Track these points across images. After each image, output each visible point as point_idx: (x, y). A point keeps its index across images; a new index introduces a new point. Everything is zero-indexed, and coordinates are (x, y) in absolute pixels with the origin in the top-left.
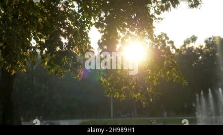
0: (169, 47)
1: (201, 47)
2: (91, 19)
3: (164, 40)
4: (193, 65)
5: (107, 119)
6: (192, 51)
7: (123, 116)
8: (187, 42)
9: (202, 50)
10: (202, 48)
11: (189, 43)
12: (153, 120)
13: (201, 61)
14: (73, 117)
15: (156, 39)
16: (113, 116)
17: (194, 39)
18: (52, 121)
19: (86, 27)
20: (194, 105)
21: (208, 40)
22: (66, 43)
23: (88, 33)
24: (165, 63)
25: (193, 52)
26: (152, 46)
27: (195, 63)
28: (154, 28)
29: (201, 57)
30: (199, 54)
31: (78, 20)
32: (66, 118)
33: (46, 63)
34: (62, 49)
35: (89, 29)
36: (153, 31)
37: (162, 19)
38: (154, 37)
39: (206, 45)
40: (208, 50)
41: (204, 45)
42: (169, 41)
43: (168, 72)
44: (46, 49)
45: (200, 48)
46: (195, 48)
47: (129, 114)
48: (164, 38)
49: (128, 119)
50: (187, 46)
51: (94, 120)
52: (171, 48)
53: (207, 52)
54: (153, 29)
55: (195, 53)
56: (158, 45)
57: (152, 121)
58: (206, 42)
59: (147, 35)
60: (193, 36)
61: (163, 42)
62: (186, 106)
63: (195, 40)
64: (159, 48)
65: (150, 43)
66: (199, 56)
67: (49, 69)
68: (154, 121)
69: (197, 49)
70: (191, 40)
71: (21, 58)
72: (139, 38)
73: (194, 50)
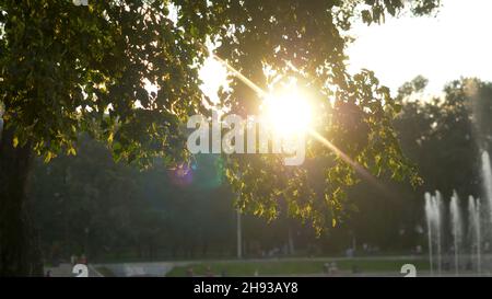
0: (379, 101)
1: (437, 101)
2: (204, 41)
3: (369, 86)
4: (419, 141)
5: (229, 262)
6: (416, 110)
7: (263, 254)
8: (406, 90)
9: (438, 109)
10: (439, 105)
11: (410, 93)
12: (330, 263)
13: (435, 133)
14: (152, 256)
15: (351, 83)
16: (243, 255)
17: (420, 84)
18: (108, 266)
19: (195, 59)
20: (421, 230)
21: (452, 86)
22: (153, 94)
23: (199, 72)
24: (371, 137)
25: (419, 112)
26: (343, 98)
27: (423, 138)
28: (347, 58)
29: (435, 124)
30: (432, 116)
31: (176, 42)
32: (139, 259)
33: (111, 138)
34: (146, 106)
35: (201, 61)
36: (343, 67)
37: (353, 40)
38: (346, 78)
39: (447, 98)
40: (451, 107)
41: (443, 97)
42: (379, 87)
43: (378, 157)
44: (110, 106)
45: (433, 104)
46: (422, 104)
47: (276, 250)
48: (368, 82)
49: (276, 260)
50: (404, 100)
51: (199, 263)
52: (383, 102)
53: (450, 113)
54: (345, 62)
55: (422, 115)
56: (356, 96)
57: (327, 265)
58: (447, 90)
59: (330, 76)
60: (419, 77)
61: (367, 89)
62: (402, 232)
63: (423, 86)
64: (358, 103)
65: (338, 93)
66: (432, 121)
67: (118, 152)
68: (333, 264)
69: (428, 105)
70: (414, 87)
71: (65, 125)
72: (313, 82)
73: (421, 109)
